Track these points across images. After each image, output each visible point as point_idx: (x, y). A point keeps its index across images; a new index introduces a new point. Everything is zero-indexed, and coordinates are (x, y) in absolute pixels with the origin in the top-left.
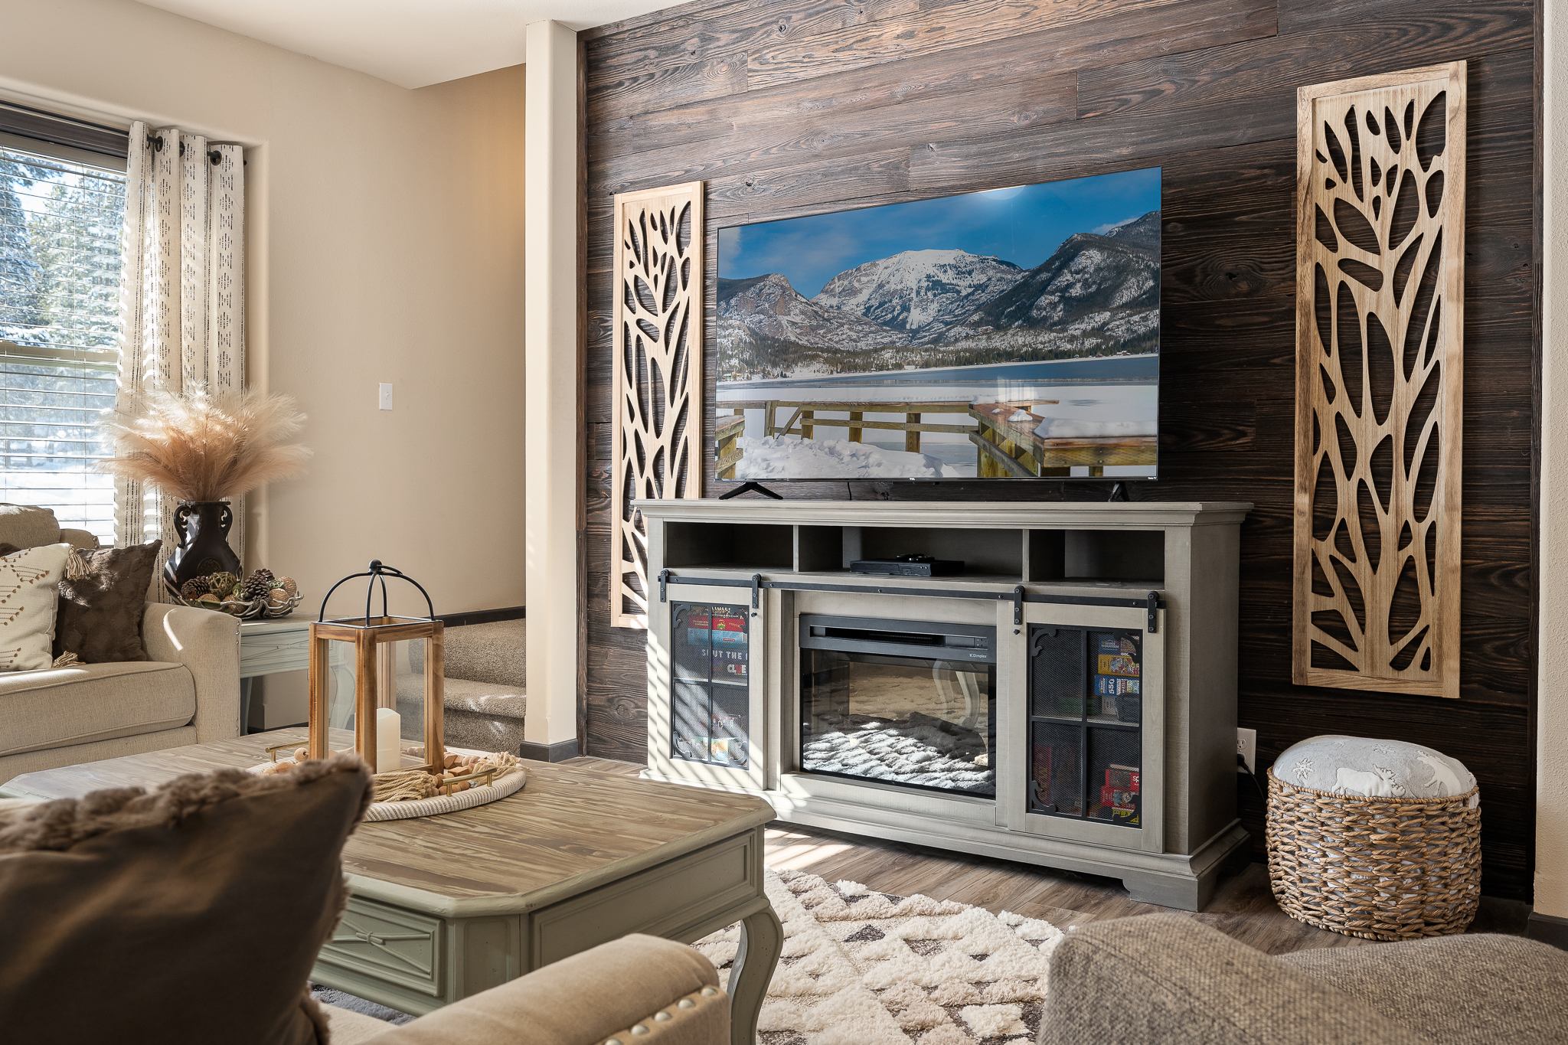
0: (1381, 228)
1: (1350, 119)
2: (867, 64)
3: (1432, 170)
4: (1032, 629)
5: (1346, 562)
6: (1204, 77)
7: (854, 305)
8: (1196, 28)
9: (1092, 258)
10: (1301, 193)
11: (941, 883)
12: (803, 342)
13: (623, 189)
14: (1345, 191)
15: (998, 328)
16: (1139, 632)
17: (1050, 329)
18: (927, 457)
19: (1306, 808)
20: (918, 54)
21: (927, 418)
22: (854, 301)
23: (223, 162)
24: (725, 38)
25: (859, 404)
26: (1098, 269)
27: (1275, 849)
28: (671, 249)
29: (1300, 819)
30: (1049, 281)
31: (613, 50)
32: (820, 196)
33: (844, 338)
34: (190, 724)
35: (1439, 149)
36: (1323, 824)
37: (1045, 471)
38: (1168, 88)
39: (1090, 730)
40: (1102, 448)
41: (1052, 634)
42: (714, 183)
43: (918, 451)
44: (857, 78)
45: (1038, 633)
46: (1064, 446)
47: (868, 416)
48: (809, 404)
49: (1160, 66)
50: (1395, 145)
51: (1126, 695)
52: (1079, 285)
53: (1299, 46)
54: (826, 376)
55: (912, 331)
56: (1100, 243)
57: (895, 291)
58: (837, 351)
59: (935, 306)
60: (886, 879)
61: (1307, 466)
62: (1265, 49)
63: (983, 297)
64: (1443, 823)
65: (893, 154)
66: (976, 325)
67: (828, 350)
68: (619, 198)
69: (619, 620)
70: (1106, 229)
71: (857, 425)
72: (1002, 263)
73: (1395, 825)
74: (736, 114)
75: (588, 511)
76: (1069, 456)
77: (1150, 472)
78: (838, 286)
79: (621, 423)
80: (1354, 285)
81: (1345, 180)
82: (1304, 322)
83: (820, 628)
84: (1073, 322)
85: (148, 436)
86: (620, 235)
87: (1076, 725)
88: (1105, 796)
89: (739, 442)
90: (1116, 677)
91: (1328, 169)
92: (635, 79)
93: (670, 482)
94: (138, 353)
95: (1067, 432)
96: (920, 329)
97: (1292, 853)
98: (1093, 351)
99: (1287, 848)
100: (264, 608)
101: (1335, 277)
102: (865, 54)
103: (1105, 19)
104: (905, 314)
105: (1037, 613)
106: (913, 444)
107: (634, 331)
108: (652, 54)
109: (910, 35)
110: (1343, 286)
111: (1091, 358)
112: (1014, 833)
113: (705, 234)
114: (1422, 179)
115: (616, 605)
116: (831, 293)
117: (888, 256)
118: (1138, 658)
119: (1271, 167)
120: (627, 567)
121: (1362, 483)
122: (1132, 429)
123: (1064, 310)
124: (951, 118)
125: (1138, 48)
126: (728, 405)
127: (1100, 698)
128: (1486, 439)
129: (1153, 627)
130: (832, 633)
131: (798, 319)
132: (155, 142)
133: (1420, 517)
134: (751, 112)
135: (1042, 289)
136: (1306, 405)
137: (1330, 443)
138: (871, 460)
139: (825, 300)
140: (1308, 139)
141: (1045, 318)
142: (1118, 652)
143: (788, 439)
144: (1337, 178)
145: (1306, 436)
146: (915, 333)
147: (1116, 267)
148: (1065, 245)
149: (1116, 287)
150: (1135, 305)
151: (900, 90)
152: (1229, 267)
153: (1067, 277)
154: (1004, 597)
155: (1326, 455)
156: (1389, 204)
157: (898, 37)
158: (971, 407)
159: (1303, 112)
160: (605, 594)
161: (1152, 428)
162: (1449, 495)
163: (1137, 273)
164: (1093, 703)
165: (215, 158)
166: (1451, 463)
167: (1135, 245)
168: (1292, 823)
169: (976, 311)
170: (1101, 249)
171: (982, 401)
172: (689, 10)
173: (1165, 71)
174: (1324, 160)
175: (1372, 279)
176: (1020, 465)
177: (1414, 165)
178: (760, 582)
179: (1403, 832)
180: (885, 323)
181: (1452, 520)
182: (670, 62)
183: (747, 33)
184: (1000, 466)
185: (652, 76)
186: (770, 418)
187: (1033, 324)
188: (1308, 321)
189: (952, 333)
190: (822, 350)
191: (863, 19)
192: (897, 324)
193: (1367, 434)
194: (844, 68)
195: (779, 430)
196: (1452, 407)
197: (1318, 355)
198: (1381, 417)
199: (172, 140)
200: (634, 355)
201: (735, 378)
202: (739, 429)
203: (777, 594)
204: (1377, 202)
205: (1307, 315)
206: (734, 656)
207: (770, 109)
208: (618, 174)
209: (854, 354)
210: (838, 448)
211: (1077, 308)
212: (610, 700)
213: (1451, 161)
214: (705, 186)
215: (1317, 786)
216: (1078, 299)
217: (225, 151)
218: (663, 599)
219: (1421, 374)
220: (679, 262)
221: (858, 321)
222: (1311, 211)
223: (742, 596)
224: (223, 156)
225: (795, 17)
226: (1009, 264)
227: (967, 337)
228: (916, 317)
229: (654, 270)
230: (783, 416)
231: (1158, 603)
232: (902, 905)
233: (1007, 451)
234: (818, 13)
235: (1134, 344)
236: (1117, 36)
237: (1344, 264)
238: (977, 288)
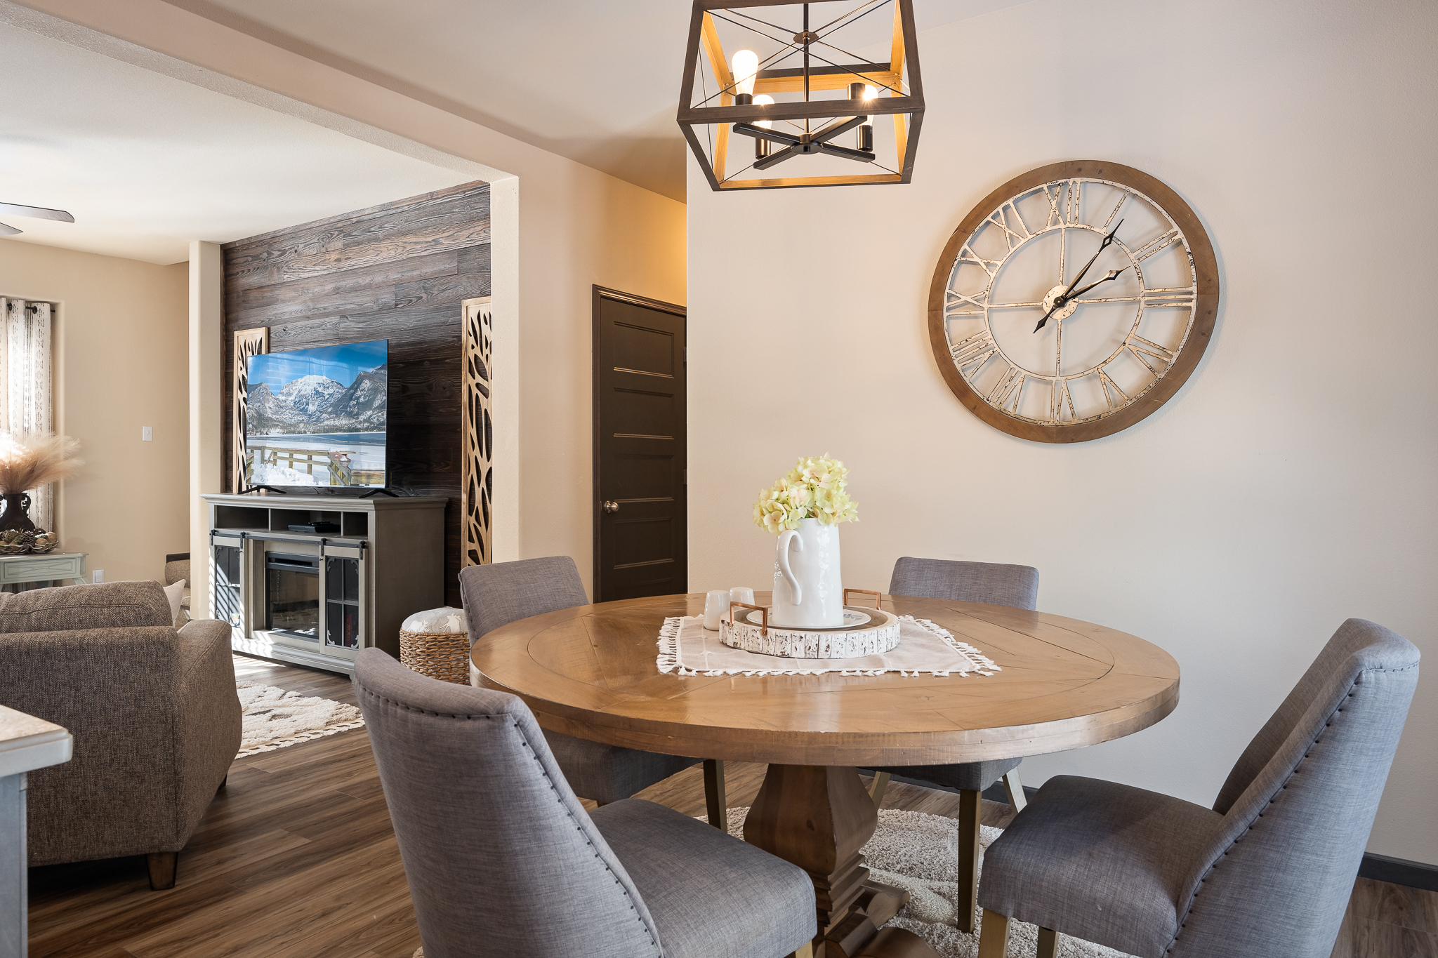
0: (488, 369)
1: (479, 317)
2: (326, 272)
4: (327, 558)
5: (478, 526)
6: (435, 291)
9: (367, 384)
10: (464, 350)
12: (274, 417)
13: (238, 329)
14: (478, 351)
15: (337, 415)
16: (358, 560)
17: (354, 417)
18: (314, 477)
20: (343, 270)
21: (314, 458)
22: (290, 399)
23: (38, 312)
24: (276, 254)
25: (292, 450)
26: (368, 389)
30: (353, 394)
31: (235, 255)
33: (287, 416)
37: (351, 485)
38: (424, 296)
39: (345, 606)
40: (369, 475)
41: (334, 561)
42: (272, 328)
43: (311, 474)
44: (323, 279)
46: (357, 473)
47: (295, 456)
48: (277, 449)
49: (422, 285)
52: (363, 397)
53: (465, 280)
54: (281, 435)
56: (369, 377)
57: (304, 395)
58: (285, 423)
59: (316, 403)
61: (466, 480)
62: (454, 280)
63: (332, 400)
64: (448, 644)
65: (335, 320)
66: (330, 413)
67: (282, 422)
68: (237, 333)
70: (370, 370)
71: (291, 460)
72: (338, 383)
73: (425, 645)
74: (279, 294)
76: (359, 480)
77: (383, 485)
78: (285, 391)
79: (237, 452)
80: (480, 395)
81: (477, 345)
82: (465, 413)
83: (276, 558)
84: (361, 414)
86: (236, 353)
89: (252, 466)
91: (472, 340)
92: (244, 271)
96: (312, 414)
98: (367, 429)
101: (474, 390)
102: (324, 268)
103: (403, 260)
104: (307, 406)
105: (329, 551)
106: (310, 472)
107: (242, 404)
108: (250, 259)
109: (340, 260)
110: (477, 395)
111: (366, 432)
112: (321, 655)
116: (283, 394)
117: (302, 377)
119: (455, 337)
121: (483, 489)
123: (358, 408)
124: (354, 303)
125: (414, 274)
130: (276, 561)
131: (270, 406)
134: (285, 293)
135: (351, 398)
136: (465, 452)
137: (473, 469)
139: (281, 397)
140: (465, 324)
141: (352, 412)
144: (475, 343)
145: (465, 467)
146: (310, 416)
147: (373, 389)
148: (358, 377)
149: (374, 399)
150: (380, 407)
151: (337, 287)
153: (359, 392)
155: (472, 476)
157: (336, 260)
159: (464, 311)
163: (381, 392)
165: (32, 311)
167: (380, 379)
169: (330, 406)
170: (370, 380)
172: (263, 238)
173: (423, 288)
174: (470, 335)
175: (486, 393)
176: (344, 482)
179: (428, 649)
180: (301, 410)
182: (256, 264)
183: (283, 252)
184: (337, 481)
185: (250, 270)
186: (262, 456)
187: (348, 414)
189: (323, 417)
190: (280, 422)
191: (324, 250)
192: (305, 411)
193: (484, 467)
195: (266, 462)
197: (469, 427)
198: (488, 458)
200: (242, 416)
202: (252, 461)
204: (487, 357)
205: (465, 409)
207: (291, 292)
208: (237, 320)
209: (290, 425)
211: (362, 407)
214: (268, 330)
216: (362, 403)
217: (39, 306)
222: (467, 359)
223: (238, 542)
224: (38, 309)
225: (300, 246)
226: (340, 384)
227: (327, 419)
228: (310, 408)
230: (267, 454)
231: (363, 546)
233: (340, 475)
234: (308, 245)
235: (379, 426)
236: (406, 268)
237: (478, 385)
238: (330, 395)
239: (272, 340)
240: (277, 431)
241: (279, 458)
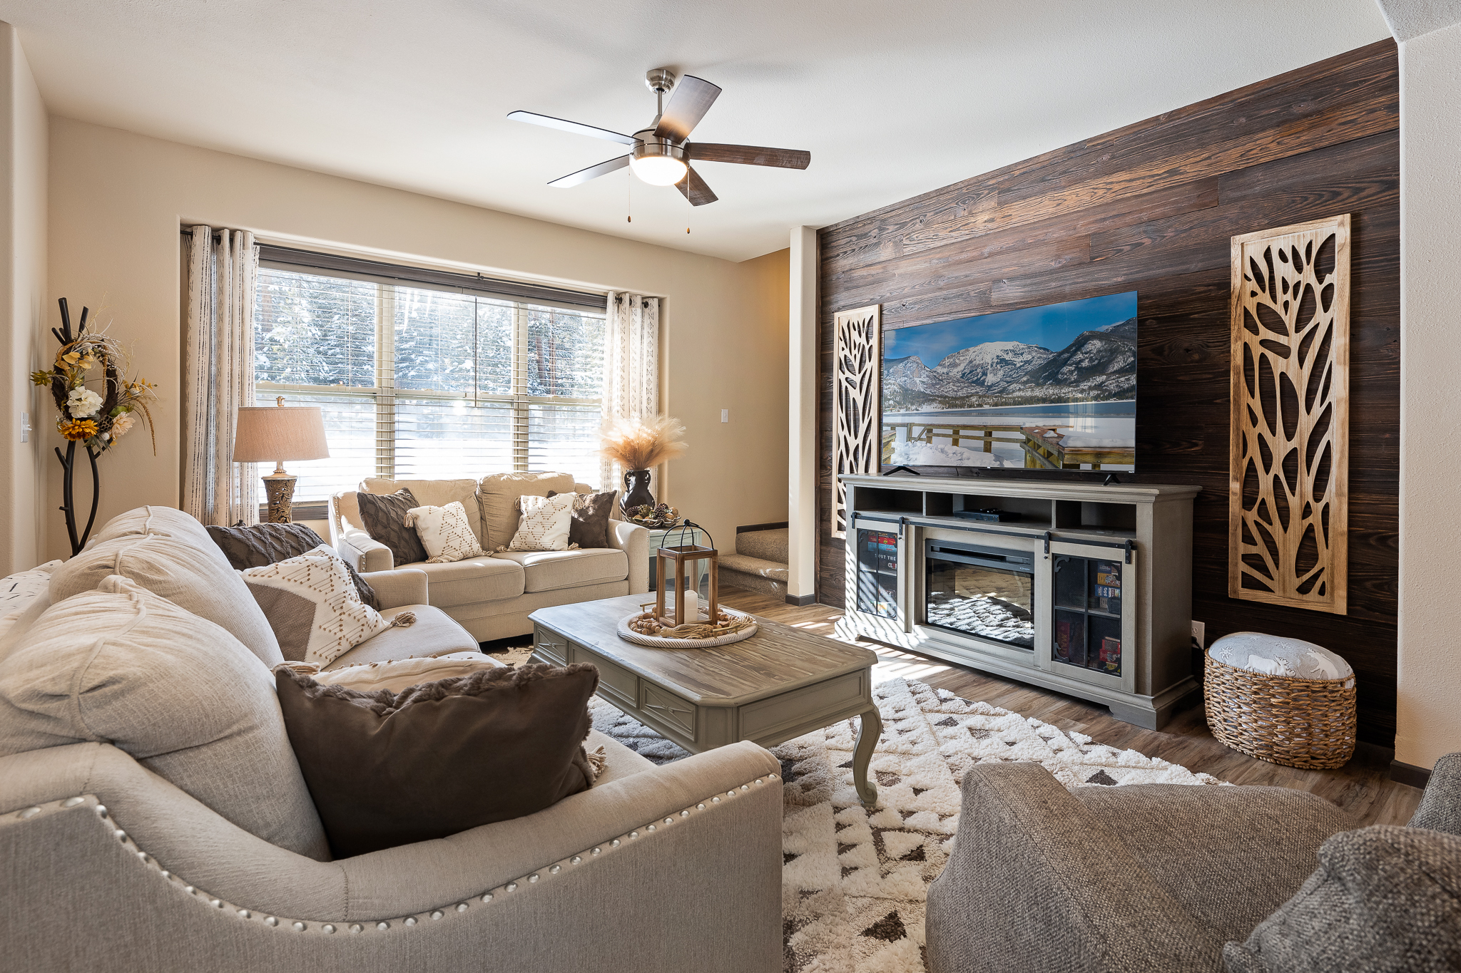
0: (1290, 320)
1: (1267, 255)
2: (968, 237)
3: (1326, 283)
4: (1055, 557)
5: (1265, 524)
6: (1170, 233)
7: (956, 372)
8: (1164, 205)
9: (1095, 345)
10: (1234, 300)
11: (999, 696)
12: (928, 392)
13: (839, 310)
14: (1265, 298)
15: (1038, 385)
16: (1121, 563)
17: (1069, 385)
18: (995, 455)
19: (1228, 677)
20: (997, 230)
21: (995, 434)
22: (956, 370)
23: (650, 306)
24: (891, 228)
25: (958, 426)
26: (1099, 351)
27: (1209, 699)
28: (863, 340)
29: (1223, 683)
30: (1069, 359)
31: (834, 238)
32: (942, 310)
33: (950, 390)
34: (626, 579)
35: (1331, 270)
36: (1238, 688)
37: (1064, 466)
38: (1147, 241)
39: (1090, 617)
40: (1100, 454)
41: (1067, 560)
42: (885, 305)
43: (990, 453)
44: (962, 246)
45: (1059, 560)
46: (1076, 452)
47: (962, 432)
48: (931, 425)
49: (1141, 229)
50: (1299, 268)
51: (1114, 598)
52: (1087, 360)
53: (1233, 212)
54: (940, 410)
55: (988, 386)
56: (1100, 336)
57: (979, 365)
58: (946, 397)
59: (1001, 373)
60: (968, 690)
61: (1238, 465)
62: (1210, 214)
63: (1029, 368)
64: (1325, 696)
65: (982, 286)
66: (1025, 383)
67: (941, 396)
68: (837, 315)
69: (836, 534)
70: (1104, 328)
71: (956, 437)
72: (1041, 348)
73: (1288, 694)
74: (897, 268)
75: (821, 477)
76: (1080, 458)
77: (1131, 468)
78: (947, 362)
79: (838, 431)
80: (1270, 355)
81: (1264, 291)
82: (1236, 379)
83: (937, 547)
84: (1083, 381)
85: (614, 440)
86: (837, 334)
87: (1081, 615)
88: (1102, 655)
89: (894, 444)
90: (1108, 587)
91: (1253, 285)
92: (845, 252)
93: (862, 463)
94: (610, 400)
95: (1079, 444)
96: (993, 385)
97: (1219, 703)
98: (1096, 398)
99: (1215, 700)
100: (662, 523)
101: (1257, 351)
102: (967, 232)
103: (1107, 204)
104: (984, 377)
105: (1058, 548)
106: (988, 449)
107: (844, 384)
108: (854, 239)
109: (992, 220)
110: (1263, 356)
111: (1094, 402)
112: (1044, 671)
113: (880, 332)
114: (1318, 289)
115: (834, 526)
116: (943, 366)
117: (975, 345)
118: (1119, 578)
119: (1214, 285)
120: (840, 507)
121: (1276, 477)
123: (1077, 375)
124: (1015, 265)
125: (1128, 219)
126: (888, 425)
127: (1099, 598)
128: (1365, 451)
129: (1129, 560)
130: (943, 550)
131: (925, 380)
132: (619, 300)
133: (1317, 499)
134: (905, 267)
135: (1065, 363)
136: (1238, 428)
137: (1254, 451)
138: (964, 456)
139: (940, 370)
140: (1238, 266)
141: (1066, 379)
142: (1110, 572)
143: (918, 443)
144: (1258, 290)
145: (1238, 447)
146: (989, 387)
147: (1110, 350)
148: (1078, 338)
149: (1110, 361)
150: (1122, 372)
151: (986, 251)
152: (1186, 345)
153: (1079, 356)
154: (1039, 537)
155: (1251, 459)
156: (1295, 306)
157: (985, 222)
158: (1022, 428)
159: (1235, 252)
160: (829, 520)
161: (1132, 443)
162: (1339, 486)
163: (1123, 353)
164: (1094, 601)
165: (646, 305)
166: (1340, 466)
167: (1123, 337)
168: (1218, 685)
169: (1025, 375)
170: (1101, 340)
171: (1027, 425)
172: (873, 215)
173: (1145, 232)
174: (1250, 280)
175: (1284, 352)
176: (1049, 461)
177: (1313, 280)
178: (903, 521)
179: (1295, 699)
180: (973, 382)
181: (1341, 503)
182: (863, 243)
183: (903, 225)
184: (1038, 462)
185: (854, 250)
186: (910, 432)
187: (1059, 383)
188: (1239, 378)
189: (1011, 387)
190: (938, 396)
191: (966, 213)
192: (982, 384)
193: (1280, 447)
194: (956, 241)
195: (914, 438)
196: (1340, 431)
197: (1246, 398)
198: (1289, 436)
199: (626, 298)
200: (844, 396)
201: (894, 410)
202: (893, 437)
203: (913, 528)
204: (1286, 304)
205: (1238, 374)
206: (892, 558)
207: (915, 265)
208: (837, 302)
209: (956, 399)
210: (946, 449)
211: (1085, 373)
212: (831, 575)
213: (1340, 277)
214: (881, 307)
215: (1235, 665)
216: (1086, 368)
217: (650, 301)
218: (853, 527)
219: (1318, 410)
220: (867, 348)
221: (958, 381)
222: (1240, 311)
223: (893, 528)
224: (650, 304)
225: (928, 215)
226: (1044, 349)
227: (1020, 390)
228: (990, 379)
229: (855, 352)
230: (916, 431)
231: (1132, 546)
232: (972, 707)
233: (1042, 453)
234: (941, 212)
235: (1121, 394)
236: (1115, 213)
237: (1264, 343)
238: (1026, 362)
239: (884, 317)
240: (932, 406)
241: (938, 435)
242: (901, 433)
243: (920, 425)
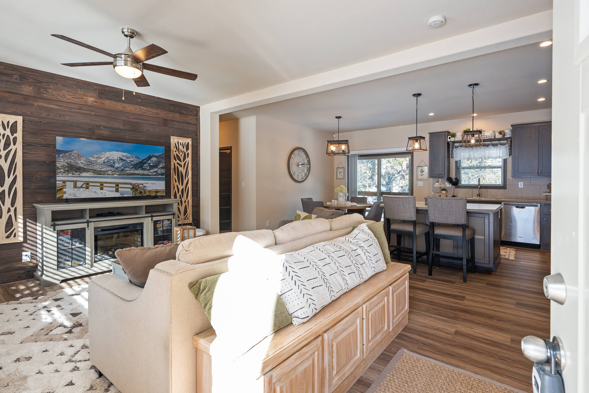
7: (101, 161)
9: (154, 159)
10: (172, 152)
12: (85, 167)
15: (136, 169)
17: (147, 170)
21: (120, 186)
25: (103, 182)
26: (155, 161)
28: (8, 133)
30: (146, 162)
33: (97, 168)
40: (157, 192)
43: (118, 192)
46: (150, 191)
48: (88, 181)
52: (152, 163)
54: (92, 175)
55: (116, 168)
56: (156, 157)
57: (111, 159)
58: (95, 170)
59: (121, 163)
63: (133, 163)
66: (131, 168)
67: (93, 170)
70: (156, 154)
71: (102, 186)
72: (136, 157)
76: (151, 193)
77: (164, 194)
81: (177, 151)
84: (151, 170)
89: (64, 190)
90: (161, 227)
95: (150, 189)
96: (118, 168)
98: (155, 175)
104: (114, 164)
106: (117, 190)
110: (177, 166)
111: (154, 176)
116: (94, 157)
117: (109, 152)
122: (162, 189)
123: (149, 167)
129: (174, 218)
130: (102, 230)
131: (83, 162)
135: (145, 163)
139: (92, 159)
141: (146, 168)
142: (160, 223)
143: (81, 189)
146: (117, 168)
147: (159, 161)
148: (149, 156)
149: (159, 165)
153: (149, 162)
158: (131, 184)
163: (162, 163)
167: (162, 158)
169: (131, 165)
170: (156, 158)
171: (133, 183)
175: (181, 166)
176: (141, 194)
177: (186, 151)
180: (109, 166)
184: (137, 194)
186: (75, 184)
187: (143, 169)
189: (126, 169)
190: (91, 170)
192: (111, 166)
193: (181, 188)
195: (78, 187)
198: (182, 185)
201: (62, 174)
202: (64, 187)
204: (181, 155)
209: (101, 171)
210: (97, 191)
211: (152, 167)
213: (190, 151)
216: (152, 166)
221: (102, 164)
222: (173, 155)
226: (138, 158)
227: (129, 170)
228: (117, 165)
230: (79, 184)
233: (139, 192)
235: (162, 174)
238: (131, 161)
240: (88, 173)
241: (90, 186)
242: (70, 185)
243: (81, 181)
